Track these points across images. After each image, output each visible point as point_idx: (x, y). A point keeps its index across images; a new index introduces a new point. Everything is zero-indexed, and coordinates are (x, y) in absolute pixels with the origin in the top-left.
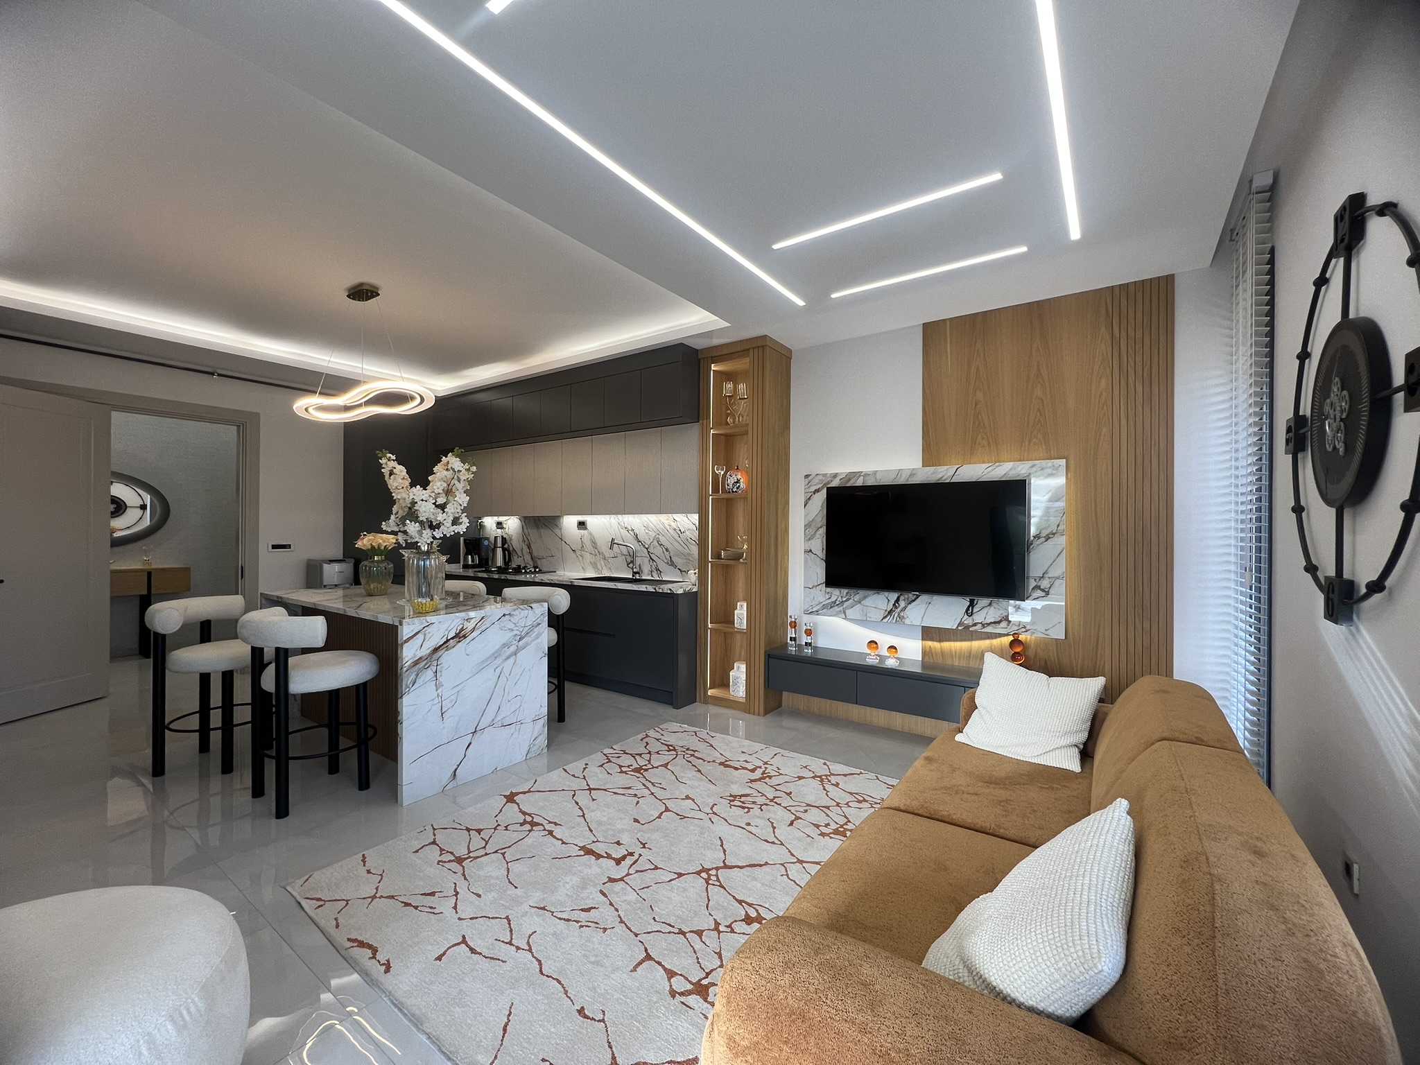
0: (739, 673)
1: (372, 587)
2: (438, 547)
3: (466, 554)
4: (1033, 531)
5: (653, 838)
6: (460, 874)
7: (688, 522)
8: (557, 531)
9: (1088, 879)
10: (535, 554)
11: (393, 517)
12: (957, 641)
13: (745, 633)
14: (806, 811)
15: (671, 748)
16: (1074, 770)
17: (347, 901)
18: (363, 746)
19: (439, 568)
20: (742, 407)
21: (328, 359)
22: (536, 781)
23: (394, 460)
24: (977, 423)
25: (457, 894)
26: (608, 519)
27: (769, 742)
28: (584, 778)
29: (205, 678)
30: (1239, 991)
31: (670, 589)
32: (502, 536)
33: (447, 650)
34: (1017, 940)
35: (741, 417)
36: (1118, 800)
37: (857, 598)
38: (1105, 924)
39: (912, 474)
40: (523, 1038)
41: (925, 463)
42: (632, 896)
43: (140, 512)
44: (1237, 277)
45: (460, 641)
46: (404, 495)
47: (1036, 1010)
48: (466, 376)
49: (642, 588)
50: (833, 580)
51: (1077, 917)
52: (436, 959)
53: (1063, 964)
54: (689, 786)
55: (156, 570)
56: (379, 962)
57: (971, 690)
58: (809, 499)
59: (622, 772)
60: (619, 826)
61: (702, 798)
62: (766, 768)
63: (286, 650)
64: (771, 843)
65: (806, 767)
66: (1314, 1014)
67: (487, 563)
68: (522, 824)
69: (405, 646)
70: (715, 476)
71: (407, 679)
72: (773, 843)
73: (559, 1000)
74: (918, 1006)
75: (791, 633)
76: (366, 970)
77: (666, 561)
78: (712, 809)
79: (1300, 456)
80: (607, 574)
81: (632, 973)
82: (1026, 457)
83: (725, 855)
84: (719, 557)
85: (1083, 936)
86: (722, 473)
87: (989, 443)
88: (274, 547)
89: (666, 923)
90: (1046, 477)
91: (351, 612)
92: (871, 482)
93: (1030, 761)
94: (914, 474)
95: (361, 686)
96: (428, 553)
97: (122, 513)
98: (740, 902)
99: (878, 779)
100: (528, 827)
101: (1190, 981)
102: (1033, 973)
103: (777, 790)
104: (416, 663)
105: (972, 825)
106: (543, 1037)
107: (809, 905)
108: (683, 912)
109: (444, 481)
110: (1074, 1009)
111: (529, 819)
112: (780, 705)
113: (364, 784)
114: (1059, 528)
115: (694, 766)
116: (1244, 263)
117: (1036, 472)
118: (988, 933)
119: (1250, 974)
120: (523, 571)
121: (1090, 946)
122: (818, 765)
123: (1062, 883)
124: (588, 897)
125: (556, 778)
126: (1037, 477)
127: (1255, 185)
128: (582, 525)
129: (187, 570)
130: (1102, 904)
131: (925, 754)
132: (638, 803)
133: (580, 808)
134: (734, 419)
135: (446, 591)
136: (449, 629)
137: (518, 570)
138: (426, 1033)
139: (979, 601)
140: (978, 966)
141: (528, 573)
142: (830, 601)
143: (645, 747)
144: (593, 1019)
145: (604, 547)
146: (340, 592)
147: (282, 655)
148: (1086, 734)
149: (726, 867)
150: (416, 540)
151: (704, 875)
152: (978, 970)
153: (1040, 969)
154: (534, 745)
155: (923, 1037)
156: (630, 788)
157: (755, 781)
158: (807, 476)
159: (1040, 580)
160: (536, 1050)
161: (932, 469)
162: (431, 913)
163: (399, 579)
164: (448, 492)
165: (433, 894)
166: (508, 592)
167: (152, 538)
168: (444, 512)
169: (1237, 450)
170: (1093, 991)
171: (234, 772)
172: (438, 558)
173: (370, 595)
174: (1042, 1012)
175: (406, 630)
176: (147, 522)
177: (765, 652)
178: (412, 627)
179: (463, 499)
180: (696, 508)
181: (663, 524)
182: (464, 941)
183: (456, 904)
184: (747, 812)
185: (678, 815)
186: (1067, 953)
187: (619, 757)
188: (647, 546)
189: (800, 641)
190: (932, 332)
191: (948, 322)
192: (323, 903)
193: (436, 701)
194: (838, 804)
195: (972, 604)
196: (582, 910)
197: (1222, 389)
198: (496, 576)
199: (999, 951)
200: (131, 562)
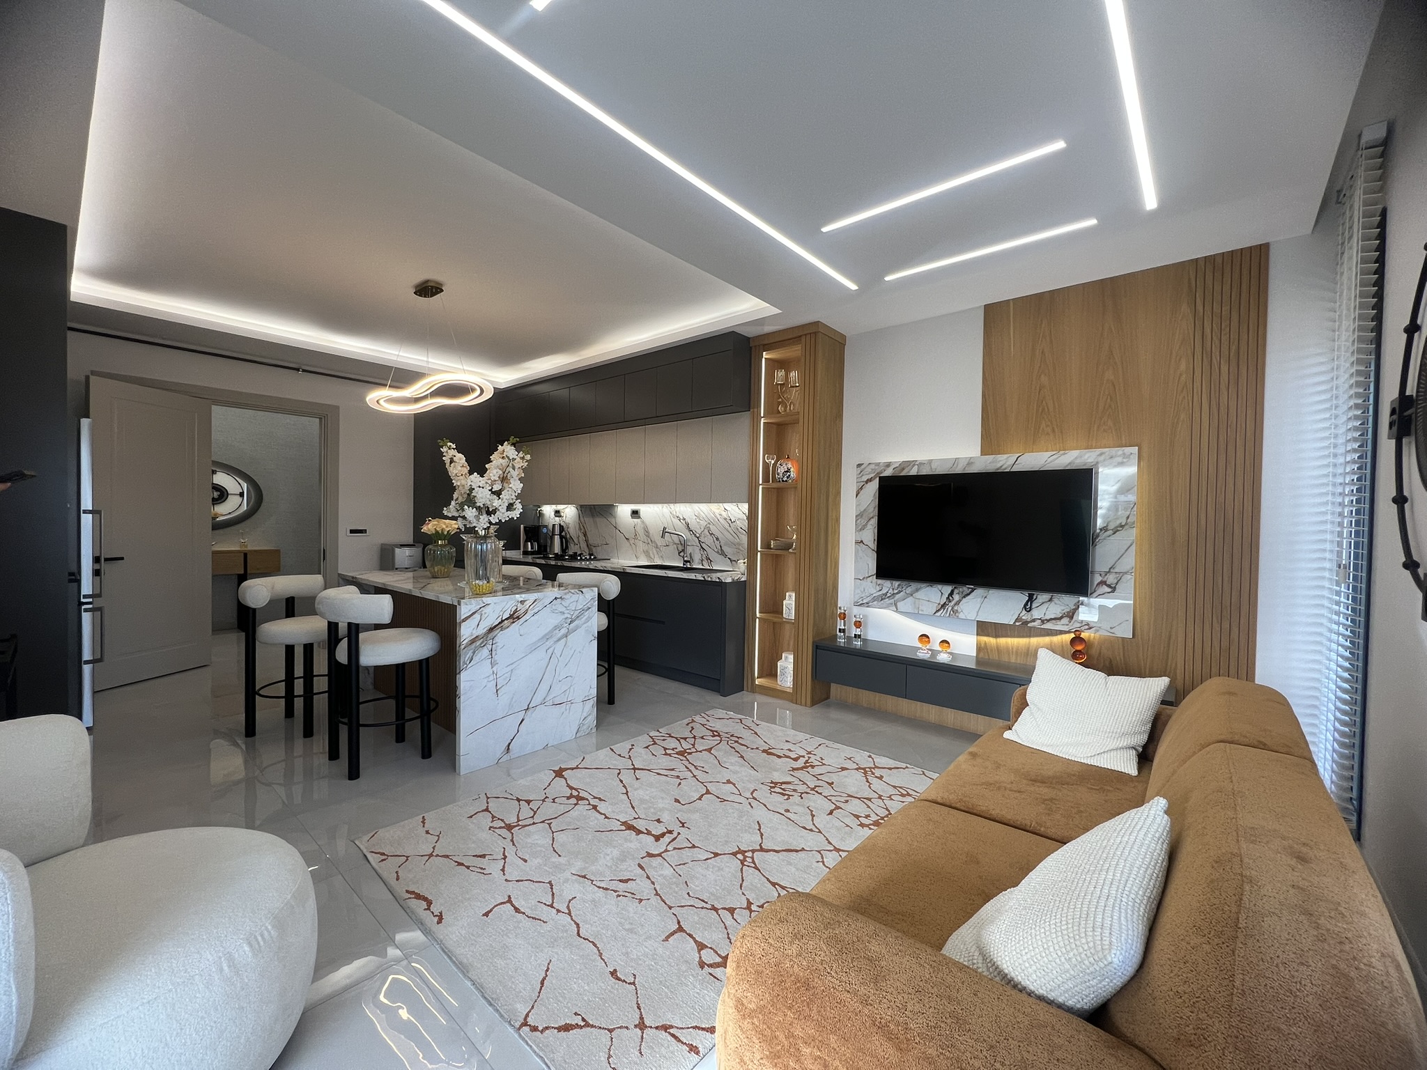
0: (787, 663)
1: (436, 570)
2: (495, 532)
3: (526, 541)
4: (1100, 523)
5: (693, 818)
6: (509, 840)
7: (738, 511)
8: (613, 521)
9: (1111, 874)
10: (591, 542)
11: (453, 503)
12: (1014, 637)
13: (793, 623)
14: (847, 801)
15: (715, 734)
16: (1130, 773)
17: (407, 857)
18: (426, 717)
19: (495, 552)
20: (794, 395)
21: (397, 353)
22: (584, 758)
23: (454, 449)
24: (1040, 409)
25: (505, 857)
26: (661, 508)
27: (814, 733)
28: (630, 757)
29: (290, 649)
30: (1257, 992)
31: (719, 578)
32: (560, 524)
33: (501, 630)
34: (1031, 929)
35: (792, 406)
36: (1156, 798)
37: (909, 590)
38: (1122, 918)
39: (970, 464)
40: (559, 993)
41: (983, 453)
42: (668, 871)
43: (239, 499)
44: (1343, 243)
45: (514, 622)
46: (463, 482)
47: (1046, 998)
48: (527, 368)
49: (692, 576)
50: (884, 571)
51: (1094, 909)
52: (484, 915)
53: (1074, 954)
54: (731, 771)
55: (250, 551)
56: (433, 913)
57: (1023, 687)
58: (861, 488)
59: (666, 754)
60: (661, 806)
61: (743, 783)
62: (809, 758)
63: (357, 625)
64: (809, 830)
65: (850, 759)
66: (1337, 1021)
67: (546, 550)
68: (568, 798)
69: (463, 625)
70: (766, 466)
71: (464, 656)
72: (811, 830)
73: (594, 961)
74: (921, 984)
75: (840, 625)
76: (422, 920)
77: (716, 550)
78: (752, 794)
79: (1405, 440)
80: (659, 562)
81: (665, 943)
82: (1094, 444)
83: (762, 838)
84: (768, 547)
85: (1097, 928)
86: (773, 462)
87: (1053, 431)
88: (352, 532)
89: (700, 899)
90: (1115, 466)
91: (417, 593)
92: (925, 471)
93: (1082, 761)
94: (972, 463)
95: (424, 662)
96: (485, 537)
97: (224, 501)
98: (774, 884)
99: (924, 774)
100: (573, 801)
101: (1205, 979)
102: (1044, 962)
103: (818, 780)
104: (473, 641)
105: (1012, 822)
106: (576, 993)
107: (832, 887)
108: (717, 890)
109: (500, 469)
110: (1085, 1000)
111: (575, 793)
112: (828, 697)
113: (426, 753)
114: (1129, 520)
115: (738, 752)
116: (1351, 227)
117: (1104, 460)
118: (1006, 922)
119: (1270, 976)
120: (579, 558)
121: (1102, 938)
122: (862, 758)
123: (1084, 877)
124: (627, 869)
125: (603, 757)
126: (1105, 466)
127: (1364, 140)
128: (635, 513)
129: (278, 552)
130: (1123, 899)
131: (972, 749)
132: (680, 784)
133: (624, 786)
134: (786, 407)
135: (503, 575)
136: (504, 610)
137: (574, 557)
138: (471, 980)
139: (1039, 596)
140: (992, 953)
141: (584, 560)
142: (881, 593)
143: (691, 732)
144: (624, 981)
145: (656, 534)
146: (411, 574)
147: (354, 630)
148: (1145, 737)
149: (762, 850)
150: (474, 525)
151: (740, 856)
152: (992, 957)
153: (1050, 959)
154: (583, 725)
155: (923, 1014)
156: (673, 770)
157: (797, 769)
158: (859, 465)
159: (1106, 575)
160: (569, 1004)
161: (990, 458)
162: (481, 873)
163: (460, 563)
164: (504, 479)
165: (483, 856)
166: (562, 577)
167: (248, 522)
168: (500, 498)
169: (1336, 436)
170: (1103, 983)
171: (315, 737)
172: (494, 542)
173: (434, 577)
174: (1053, 1001)
175: (464, 610)
176: (245, 507)
177: (813, 642)
178: (469, 607)
179: (517, 486)
180: (747, 500)
181: (714, 513)
182: (509, 901)
183: (504, 867)
184: (787, 799)
185: (718, 798)
186: (1078, 943)
187: (664, 740)
188: (698, 535)
189: (850, 632)
190: (994, 314)
191: (1011, 303)
192: (386, 857)
193: (491, 678)
194: (880, 797)
195: (1031, 599)
196: (620, 881)
197: (1323, 368)
198: (553, 563)
199: (1014, 939)
200: (230, 544)
